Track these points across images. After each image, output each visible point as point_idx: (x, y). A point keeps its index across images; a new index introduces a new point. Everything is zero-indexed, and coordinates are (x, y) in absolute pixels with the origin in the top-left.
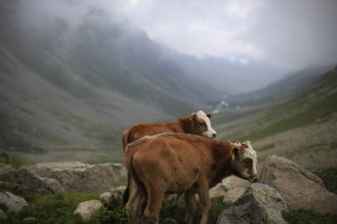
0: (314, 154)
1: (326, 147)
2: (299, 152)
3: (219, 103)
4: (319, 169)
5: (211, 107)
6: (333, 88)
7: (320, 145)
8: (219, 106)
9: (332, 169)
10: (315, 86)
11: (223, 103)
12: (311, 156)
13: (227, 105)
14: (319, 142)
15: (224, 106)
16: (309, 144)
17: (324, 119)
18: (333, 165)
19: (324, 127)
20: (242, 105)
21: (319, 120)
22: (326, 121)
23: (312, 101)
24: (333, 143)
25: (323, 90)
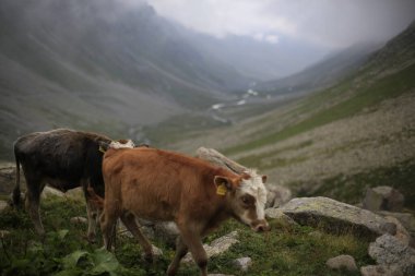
0: (360, 151)
1: (375, 142)
2: (343, 149)
3: (246, 92)
4: (366, 169)
5: (235, 97)
6: (383, 70)
7: (367, 139)
8: (246, 96)
9: (381, 168)
10: (362, 68)
11: (250, 91)
12: (357, 154)
13: (255, 94)
14: (366, 136)
15: (252, 95)
16: (354, 139)
17: (372, 108)
18: (383, 164)
19: (373, 118)
20: (274, 93)
21: (366, 110)
22: (375, 111)
23: (358, 86)
24: (383, 137)
25: (371, 73)
